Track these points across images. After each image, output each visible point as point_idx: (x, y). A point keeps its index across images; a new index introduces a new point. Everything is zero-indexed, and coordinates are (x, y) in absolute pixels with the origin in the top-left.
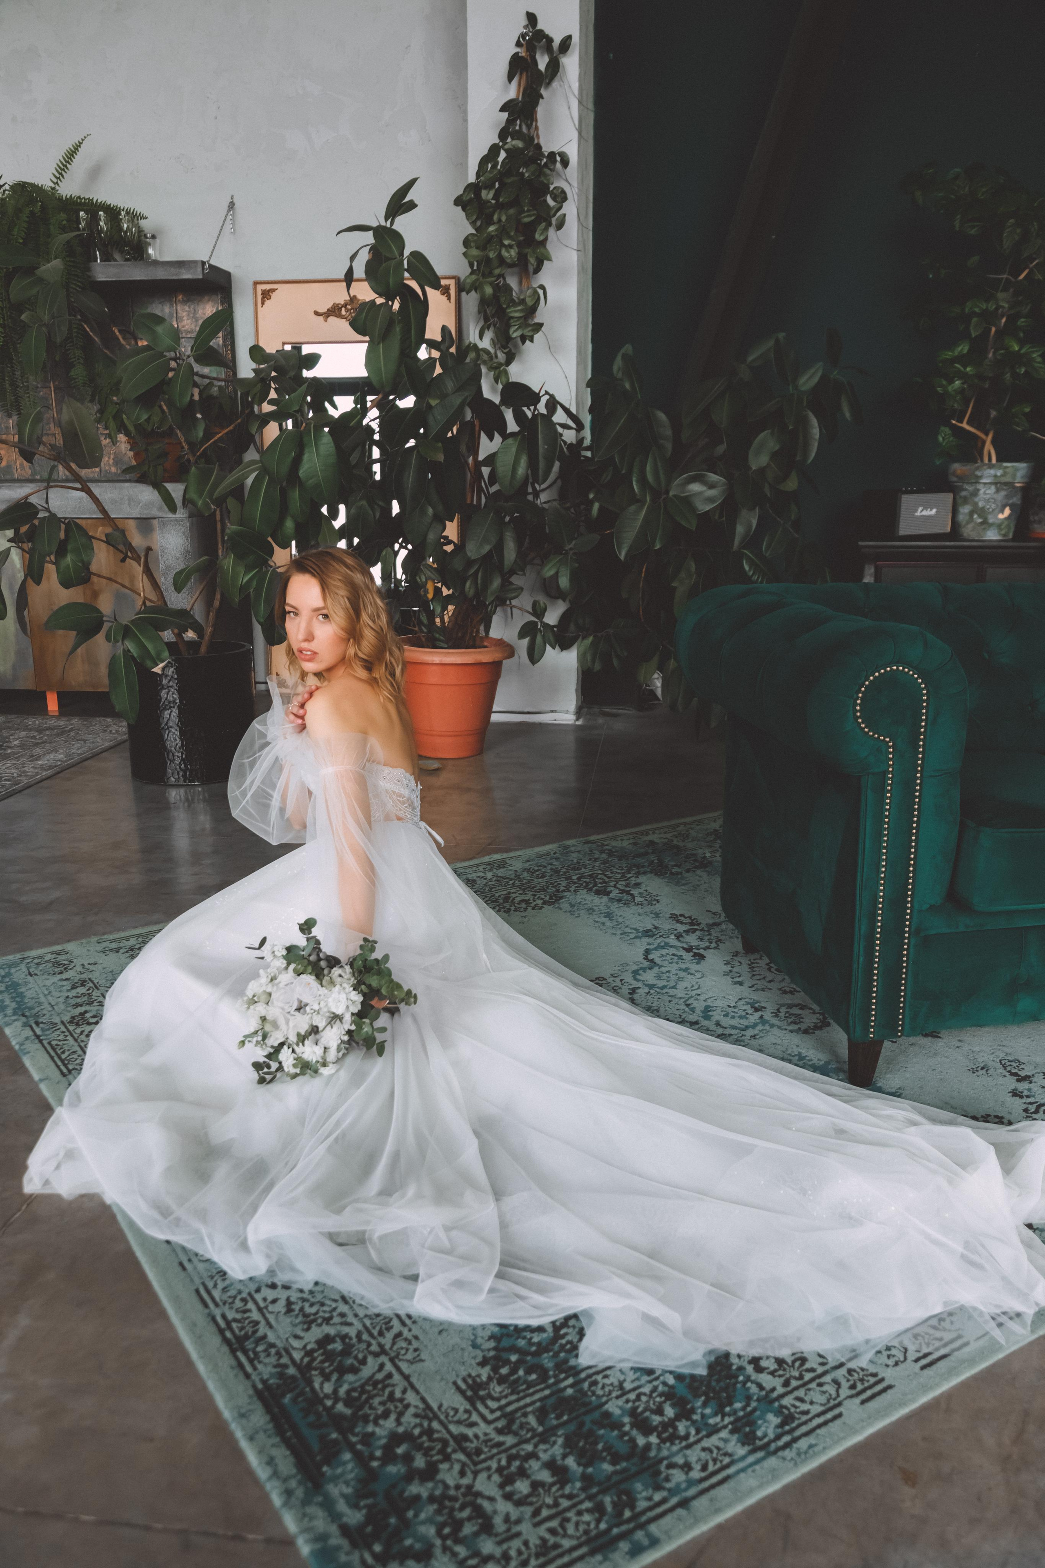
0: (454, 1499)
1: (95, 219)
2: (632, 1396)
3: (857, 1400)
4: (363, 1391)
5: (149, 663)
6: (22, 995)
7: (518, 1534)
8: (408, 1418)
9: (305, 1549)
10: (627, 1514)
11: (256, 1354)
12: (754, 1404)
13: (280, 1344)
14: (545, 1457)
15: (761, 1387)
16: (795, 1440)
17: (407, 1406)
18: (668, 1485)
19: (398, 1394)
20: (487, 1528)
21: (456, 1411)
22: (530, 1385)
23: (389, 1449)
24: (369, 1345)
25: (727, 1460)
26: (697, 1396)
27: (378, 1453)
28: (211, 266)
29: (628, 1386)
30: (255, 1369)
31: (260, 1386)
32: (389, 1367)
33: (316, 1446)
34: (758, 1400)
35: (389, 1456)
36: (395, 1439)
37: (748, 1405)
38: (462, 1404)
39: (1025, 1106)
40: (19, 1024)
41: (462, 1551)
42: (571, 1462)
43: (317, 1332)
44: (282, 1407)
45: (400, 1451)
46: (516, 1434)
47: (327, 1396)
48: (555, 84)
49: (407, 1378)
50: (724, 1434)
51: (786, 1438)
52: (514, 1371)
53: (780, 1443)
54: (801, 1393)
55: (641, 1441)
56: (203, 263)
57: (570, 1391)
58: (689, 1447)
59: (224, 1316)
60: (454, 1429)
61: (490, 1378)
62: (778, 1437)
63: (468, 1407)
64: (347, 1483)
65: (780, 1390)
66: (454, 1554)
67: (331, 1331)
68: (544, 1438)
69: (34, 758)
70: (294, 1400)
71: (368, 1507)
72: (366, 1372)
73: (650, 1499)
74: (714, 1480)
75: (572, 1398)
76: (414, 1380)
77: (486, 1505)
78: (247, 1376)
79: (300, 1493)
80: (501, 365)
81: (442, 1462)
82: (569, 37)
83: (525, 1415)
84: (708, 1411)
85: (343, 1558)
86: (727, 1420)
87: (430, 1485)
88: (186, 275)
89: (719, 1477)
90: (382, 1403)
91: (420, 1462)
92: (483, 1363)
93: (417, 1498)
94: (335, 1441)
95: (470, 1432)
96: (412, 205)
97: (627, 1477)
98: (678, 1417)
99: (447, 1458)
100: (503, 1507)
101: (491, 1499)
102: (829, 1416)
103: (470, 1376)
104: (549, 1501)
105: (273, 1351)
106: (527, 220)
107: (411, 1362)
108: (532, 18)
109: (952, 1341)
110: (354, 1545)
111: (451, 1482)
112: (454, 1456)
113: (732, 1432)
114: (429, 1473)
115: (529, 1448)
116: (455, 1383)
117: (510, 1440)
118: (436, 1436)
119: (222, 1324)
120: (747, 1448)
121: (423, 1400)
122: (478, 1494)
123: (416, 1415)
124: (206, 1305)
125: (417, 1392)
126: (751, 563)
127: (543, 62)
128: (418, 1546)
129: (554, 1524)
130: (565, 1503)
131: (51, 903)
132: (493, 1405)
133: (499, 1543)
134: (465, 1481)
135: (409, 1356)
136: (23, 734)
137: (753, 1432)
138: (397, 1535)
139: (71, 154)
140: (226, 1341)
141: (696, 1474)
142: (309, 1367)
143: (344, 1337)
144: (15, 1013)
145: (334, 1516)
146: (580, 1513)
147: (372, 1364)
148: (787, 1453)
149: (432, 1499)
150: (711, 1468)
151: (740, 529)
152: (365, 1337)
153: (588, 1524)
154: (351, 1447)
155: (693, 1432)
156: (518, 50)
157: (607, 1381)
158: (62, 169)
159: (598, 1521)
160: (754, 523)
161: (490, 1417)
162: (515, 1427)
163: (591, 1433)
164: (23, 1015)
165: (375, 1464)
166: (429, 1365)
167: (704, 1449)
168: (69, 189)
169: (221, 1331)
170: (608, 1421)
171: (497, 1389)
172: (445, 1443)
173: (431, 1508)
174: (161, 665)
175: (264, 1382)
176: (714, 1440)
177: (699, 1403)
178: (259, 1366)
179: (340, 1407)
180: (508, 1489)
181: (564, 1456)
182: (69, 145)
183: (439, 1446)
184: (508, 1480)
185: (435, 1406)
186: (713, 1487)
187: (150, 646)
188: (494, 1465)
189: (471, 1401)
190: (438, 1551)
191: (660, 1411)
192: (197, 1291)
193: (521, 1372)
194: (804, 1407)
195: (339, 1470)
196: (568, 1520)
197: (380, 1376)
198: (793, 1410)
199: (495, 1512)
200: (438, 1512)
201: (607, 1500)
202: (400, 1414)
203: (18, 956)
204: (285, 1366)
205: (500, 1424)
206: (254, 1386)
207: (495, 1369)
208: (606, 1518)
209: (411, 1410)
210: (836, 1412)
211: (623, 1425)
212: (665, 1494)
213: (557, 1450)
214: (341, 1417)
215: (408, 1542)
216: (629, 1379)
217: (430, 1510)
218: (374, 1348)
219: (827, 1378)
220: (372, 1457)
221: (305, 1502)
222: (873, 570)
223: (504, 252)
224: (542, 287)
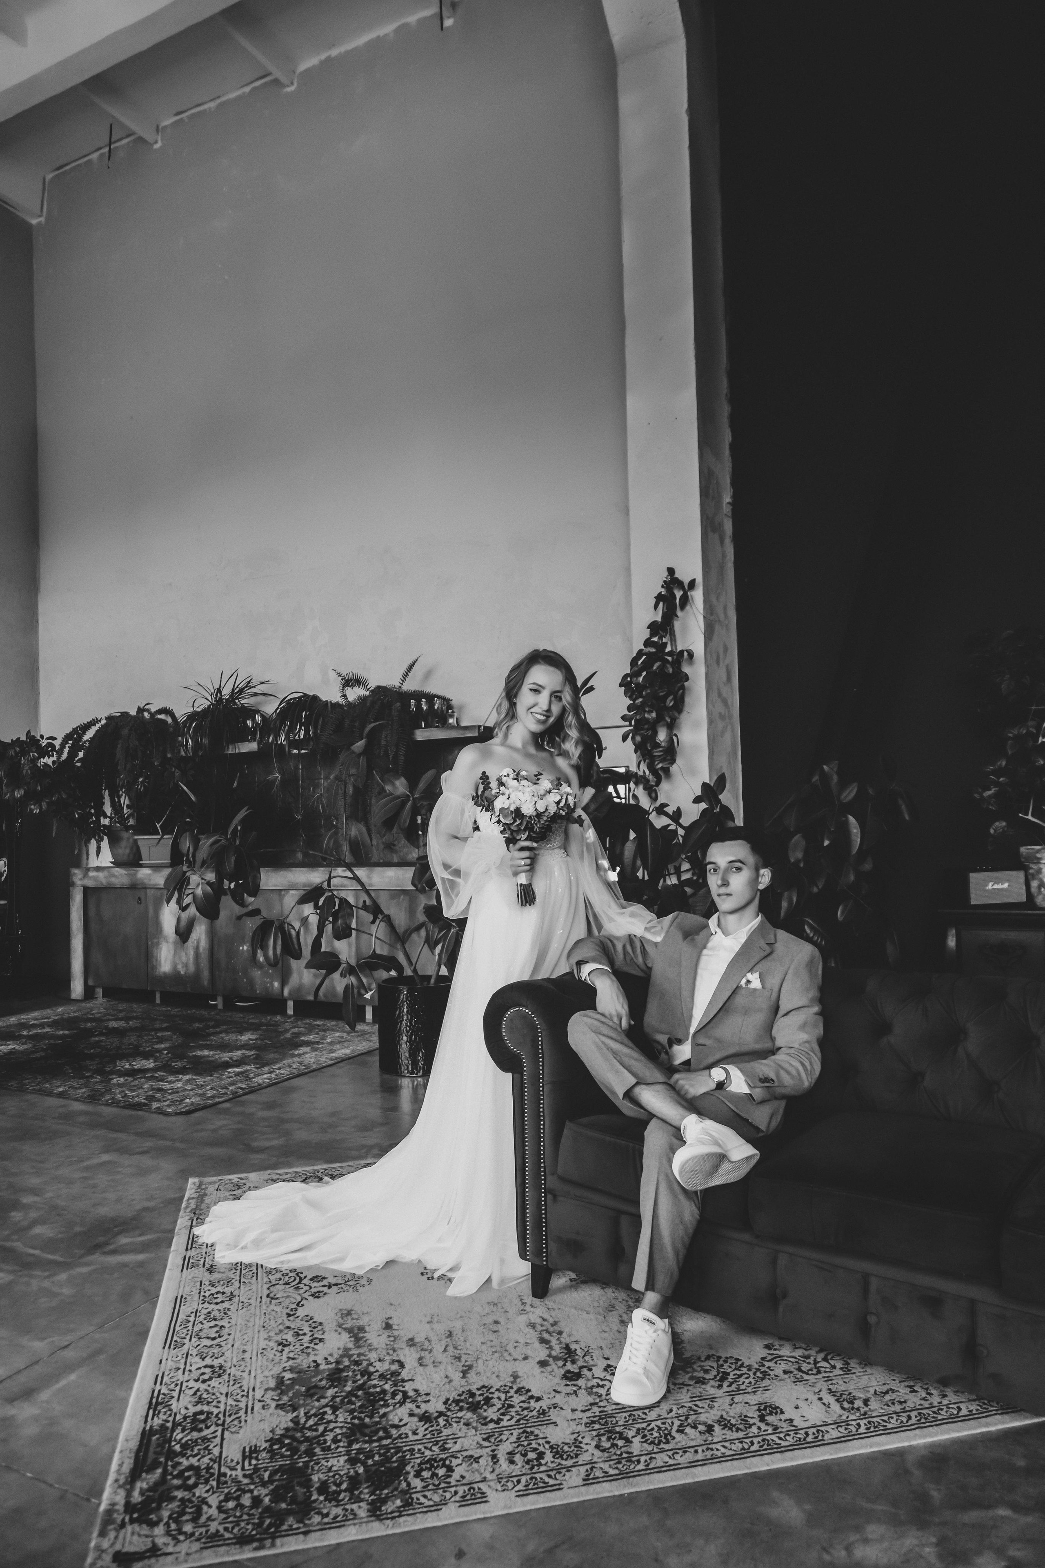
0: (192, 1502)
1: (418, 705)
2: (331, 1474)
3: (458, 1504)
4: (196, 1440)
5: (363, 991)
6: (202, 1201)
7: (209, 1526)
8: (206, 1460)
9: (102, 1508)
10: (273, 1530)
11: (159, 1412)
12: (395, 1493)
13: (174, 1411)
14: (256, 1493)
15: (409, 1484)
16: (399, 1516)
17: (209, 1454)
18: (307, 1522)
19: (210, 1448)
20: (195, 1520)
21: (232, 1461)
22: (283, 1456)
23: (182, 1472)
24: (219, 1419)
25: (351, 1517)
26: (367, 1481)
27: (175, 1473)
28: (485, 727)
29: (334, 1469)
30: (153, 1419)
31: (148, 1428)
32: (219, 1433)
33: (149, 1461)
34: (401, 1492)
35: (180, 1475)
36: (191, 1467)
37: (392, 1492)
38: (238, 1457)
39: (765, 1355)
40: (188, 1218)
41: (173, 1526)
42: (267, 1500)
43: (199, 1408)
44: (149, 1441)
45: (186, 1474)
46: (252, 1479)
47: (175, 1440)
48: (688, 608)
49: (222, 1439)
50: (363, 1504)
51: (396, 1514)
52: (281, 1448)
53: (389, 1516)
54: (428, 1494)
55: (314, 1497)
56: (479, 726)
57: (301, 1464)
58: (337, 1506)
59: (160, 1391)
60: (223, 1469)
61: (264, 1449)
62: (392, 1512)
63: (240, 1461)
64: (147, 1483)
65: (419, 1489)
66: (169, 1526)
67: (206, 1408)
68: (264, 1484)
69: (332, 1051)
70: (158, 1439)
71: (148, 1496)
72: (206, 1432)
73: (291, 1526)
74: (334, 1525)
75: (300, 1468)
76: (225, 1442)
77: (205, 1508)
78: (146, 1422)
79: (121, 1482)
80: (653, 786)
81: (202, 1483)
82: (694, 580)
83: (265, 1471)
84: (366, 1491)
85: (115, 1515)
86: (372, 1497)
87: (186, 1493)
88: (469, 734)
89: (338, 1524)
90: (199, 1450)
91: (191, 1482)
92: (266, 1441)
93: (175, 1497)
94: (161, 1462)
95: (229, 1473)
96: (591, 689)
97: (288, 1513)
98: (345, 1491)
99: (207, 1482)
100: (213, 1511)
101: (210, 1506)
102: (433, 1509)
103: (256, 1446)
104: (238, 1514)
105: (169, 1413)
106: (661, 694)
107: (232, 1432)
108: (671, 571)
109: (552, 1486)
110: (126, 1512)
111: (197, 1494)
112: (211, 1483)
113: (368, 1504)
114: (189, 1488)
115: (252, 1487)
116: (244, 1448)
117: (246, 1481)
118: (212, 1471)
119: (156, 1394)
120: (369, 1514)
121: (221, 1453)
122: (207, 1504)
123: (211, 1459)
124: (155, 1383)
125: (221, 1447)
126: (812, 928)
127: (678, 594)
128: (155, 1519)
129: (230, 1526)
130: (245, 1517)
132: (254, 1462)
133: (194, 1528)
134: (206, 1495)
135: (233, 1430)
136: (338, 1034)
137: (380, 1507)
138: (152, 1511)
139: (411, 667)
140: (150, 1403)
141: (326, 1520)
142: (180, 1424)
143: (209, 1413)
144: (191, 1211)
145: (129, 1495)
146: (248, 1524)
147: (213, 1429)
148: (388, 1522)
149: (182, 1500)
150: (339, 1519)
151: (785, 904)
152: (221, 1416)
153: (247, 1530)
154: (166, 1465)
155: (347, 1499)
156: (663, 590)
157: (326, 1464)
158: (405, 676)
159: (253, 1530)
161: (247, 1467)
162: (254, 1476)
163: (293, 1487)
164: (194, 1213)
165: (169, 1477)
166: (240, 1436)
167: (343, 1509)
168: (409, 686)
169: (152, 1397)
170: (308, 1484)
171: (264, 1455)
172: (212, 1475)
173: (177, 1503)
174: (370, 993)
175: (151, 1427)
176: (355, 1506)
177: (365, 1486)
178: (156, 1418)
179: (177, 1448)
180: (223, 1504)
181: (266, 1495)
182: (410, 662)
183: (207, 1476)
184: (227, 1499)
185: (224, 1456)
186: (330, 1528)
187: (364, 980)
188: (226, 1491)
189: (244, 1458)
190: (161, 1525)
191: (339, 1485)
192: (157, 1376)
193: (284, 1450)
194: (422, 1500)
195: (149, 1477)
196: (238, 1525)
197: (209, 1436)
198: (415, 1500)
199: (206, 1513)
200: (179, 1506)
201: (268, 1521)
202: (203, 1457)
203: (220, 1178)
204: (168, 1421)
205: (247, 1473)
206: (144, 1428)
207: (271, 1446)
208: (259, 1529)
209: (210, 1456)
210: (439, 1507)
211: (312, 1487)
212: (301, 1525)
213: (266, 1491)
214: (174, 1452)
215: (152, 1516)
216: (338, 1465)
217: (174, 1505)
218: (220, 1422)
219: (453, 1489)
220: (171, 1474)
221: (120, 1487)
222: (954, 931)
223: (646, 715)
224: (676, 735)
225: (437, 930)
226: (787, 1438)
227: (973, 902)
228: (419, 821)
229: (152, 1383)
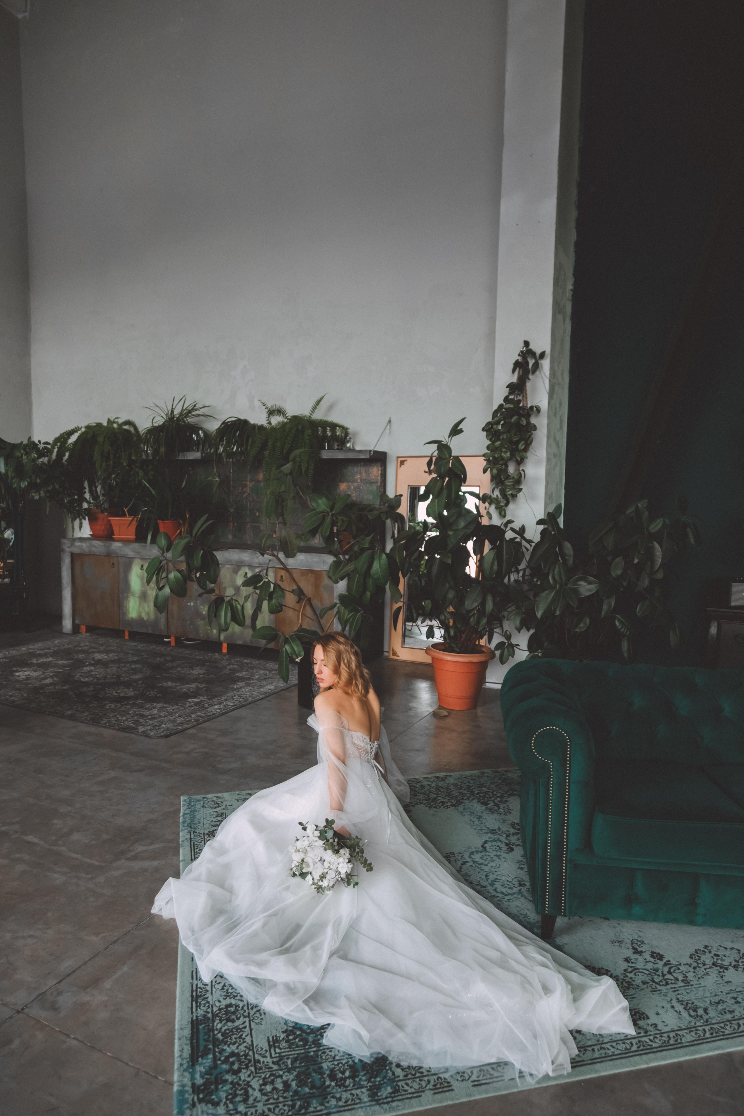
0: (240, 1085)
1: (324, 431)
2: (336, 1063)
3: (432, 1092)
4: (232, 1031)
5: (294, 656)
6: (194, 817)
7: (256, 1106)
8: (242, 1048)
9: (176, 1088)
10: (303, 1111)
11: (200, 1004)
12: (385, 1081)
13: (211, 1003)
14: (285, 1078)
15: (393, 1074)
16: (392, 1101)
17: (244, 1042)
18: (327, 1105)
19: (244, 1036)
20: (245, 1101)
21: (262, 1049)
22: (297, 1046)
23: (227, 1058)
24: (245, 1011)
25: (358, 1101)
26: (363, 1070)
27: (223, 1058)
28: (374, 452)
29: (337, 1058)
30: (196, 1010)
31: (194, 1018)
32: (247, 1024)
33: (201, 1048)
34: (389, 1080)
35: (226, 1061)
36: (233, 1054)
37: (383, 1080)
38: (266, 1046)
40: (187, 831)
41: (231, 1106)
42: (294, 1084)
43: (228, 1001)
44: (198, 1029)
45: (231, 1060)
46: (279, 1065)
47: (217, 1030)
48: (537, 373)
49: (251, 1030)
50: (363, 1090)
51: (389, 1099)
52: (295, 1039)
53: (385, 1101)
54: (409, 1082)
55: (328, 1083)
56: (370, 451)
57: (312, 1053)
58: (345, 1091)
59: (197, 985)
60: (257, 1057)
61: (283, 1039)
62: (386, 1098)
63: (268, 1049)
64: (204, 1067)
65: (401, 1078)
66: (227, 1107)
67: (233, 1001)
68: (289, 1071)
70: (204, 1028)
71: (207, 1079)
72: (237, 1023)
73: (316, 1108)
74: (347, 1108)
75: (312, 1057)
76: (253, 1032)
77: (250, 1091)
78: (192, 1013)
79: (185, 1066)
80: (502, 506)
81: (244, 1069)
82: (544, 352)
83: (288, 1059)
84: (364, 1078)
85: (187, 1096)
86: (370, 1084)
87: (234, 1077)
88: (362, 456)
89: (350, 1107)
90: (236, 1038)
91: (236, 1067)
92: (283, 1032)
93: (227, 1081)
94: (210, 1049)
95: (262, 1059)
96: (461, 431)
97: (312, 1096)
98: (349, 1078)
99: (247, 1068)
100: (257, 1094)
101: (254, 1089)
102: (415, 1095)
103: (276, 1036)
104: (276, 1097)
105: (207, 1005)
106: (515, 439)
107: (256, 1024)
108: (527, 344)
109: (496, 1077)
110: (193, 1092)
111: (243, 1078)
112: (250, 1068)
113: (368, 1090)
114: (236, 1072)
115: (281, 1073)
116: (268, 1038)
117: (275, 1067)
118: (248, 1057)
119: (194, 988)
120: (370, 1099)
121: (252, 1041)
122: (251, 1086)
123: (246, 1047)
124: (192, 979)
125: (252, 1037)
126: (621, 622)
127: (531, 362)
128: (216, 1100)
129: (272, 1107)
130: (281, 1099)
131: (229, 770)
132: (278, 1050)
133: (246, 1108)
134: (248, 1079)
135: (257, 1021)
137: (377, 1093)
138: (211, 1093)
139: (318, 402)
140: (192, 996)
141: (340, 1103)
142: (217, 1015)
143: (237, 1006)
144: (187, 826)
145: (193, 1078)
146: (284, 1106)
147: (242, 1020)
148: (385, 1106)
149: (232, 1083)
150: (349, 1103)
151: (605, 607)
152: (245, 1008)
153: (285, 1110)
154: (214, 1052)
155: (351, 1085)
156: (519, 358)
157: (330, 1053)
158: (314, 408)
159: (289, 1111)
160: (613, 604)
161: (273, 1055)
162: (281, 1063)
163: (310, 1074)
164: (191, 827)
165: (219, 1062)
166: (263, 1027)
167: (351, 1094)
168: (318, 416)
169: (192, 991)
170: (320, 1071)
171: (283, 1044)
172: (250, 1061)
173: (229, 1086)
174: (300, 658)
175: (197, 1017)
176: (358, 1092)
177: (362, 1074)
178: (199, 1010)
179: (219, 1036)
180: (263, 1087)
181: (293, 1080)
182: (318, 397)
183: (247, 1062)
184: (265, 1084)
185: (255, 1045)
186: (344, 1111)
187: (296, 648)
188: (263, 1076)
189: (270, 1047)
190: (222, 1104)
191: (343, 1073)
192: (192, 972)
193: (297, 1040)
194: (406, 1088)
195: (204, 1061)
196: (278, 1107)
197: (241, 1027)
198: (401, 1088)
199: (252, 1095)
200: (231, 1089)
201: (299, 1103)
202: (240, 1045)
203: (203, 796)
204: (208, 1012)
205: (275, 1060)
206: (192, 1018)
207: (287, 1036)
208: (293, 1110)
209: (245, 1044)
210: (419, 1094)
211: (325, 1074)
212: (323, 1107)
213: (291, 1077)
214: (218, 1039)
215: (213, 1097)
216: (339, 1055)
217: (228, 1087)
218: (246, 1014)
219: (426, 1079)
220: (220, 1059)
221: (185, 1070)
222: (716, 624)
223: (503, 454)
224: (523, 470)
225: (347, 613)
226: (656, 1040)
227: (733, 604)
228: (335, 531)
229: (190, 978)
